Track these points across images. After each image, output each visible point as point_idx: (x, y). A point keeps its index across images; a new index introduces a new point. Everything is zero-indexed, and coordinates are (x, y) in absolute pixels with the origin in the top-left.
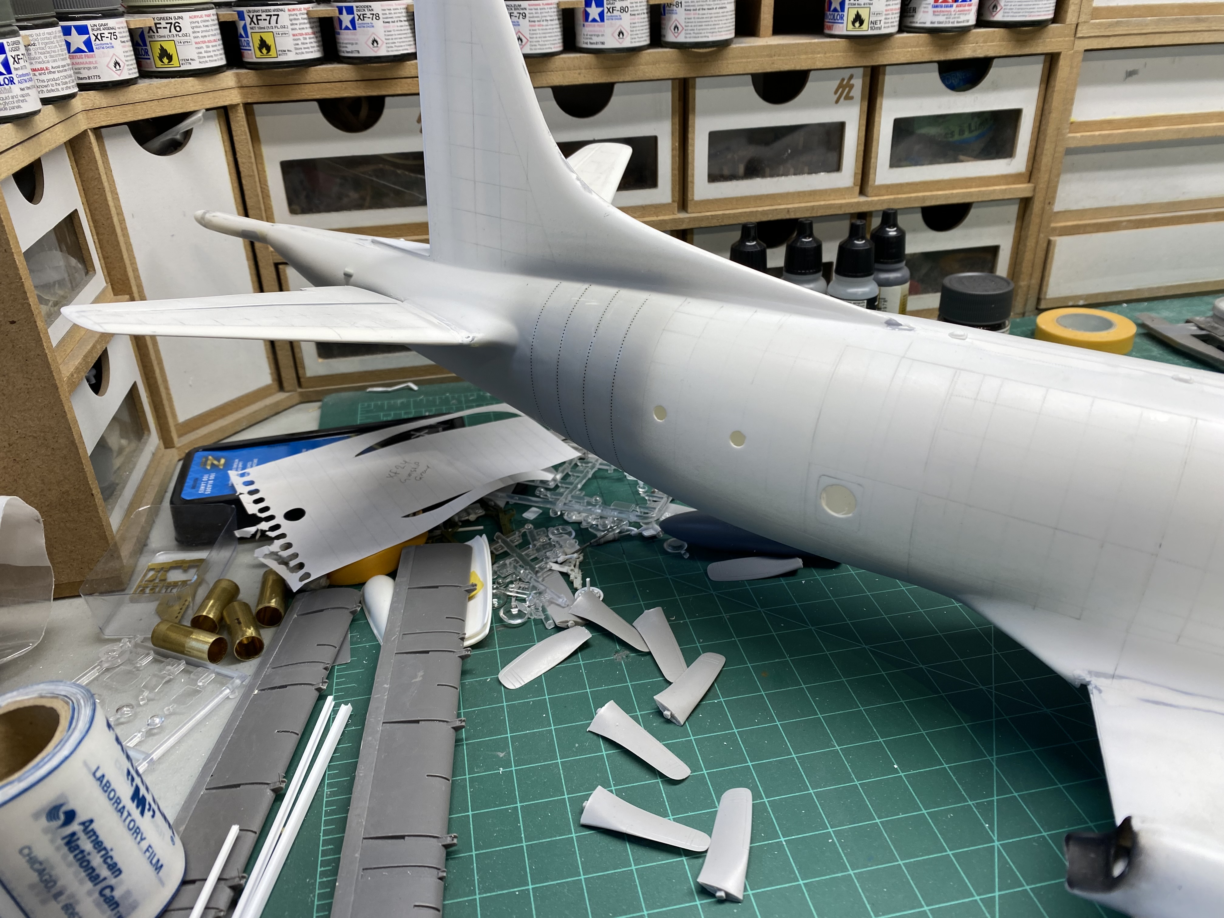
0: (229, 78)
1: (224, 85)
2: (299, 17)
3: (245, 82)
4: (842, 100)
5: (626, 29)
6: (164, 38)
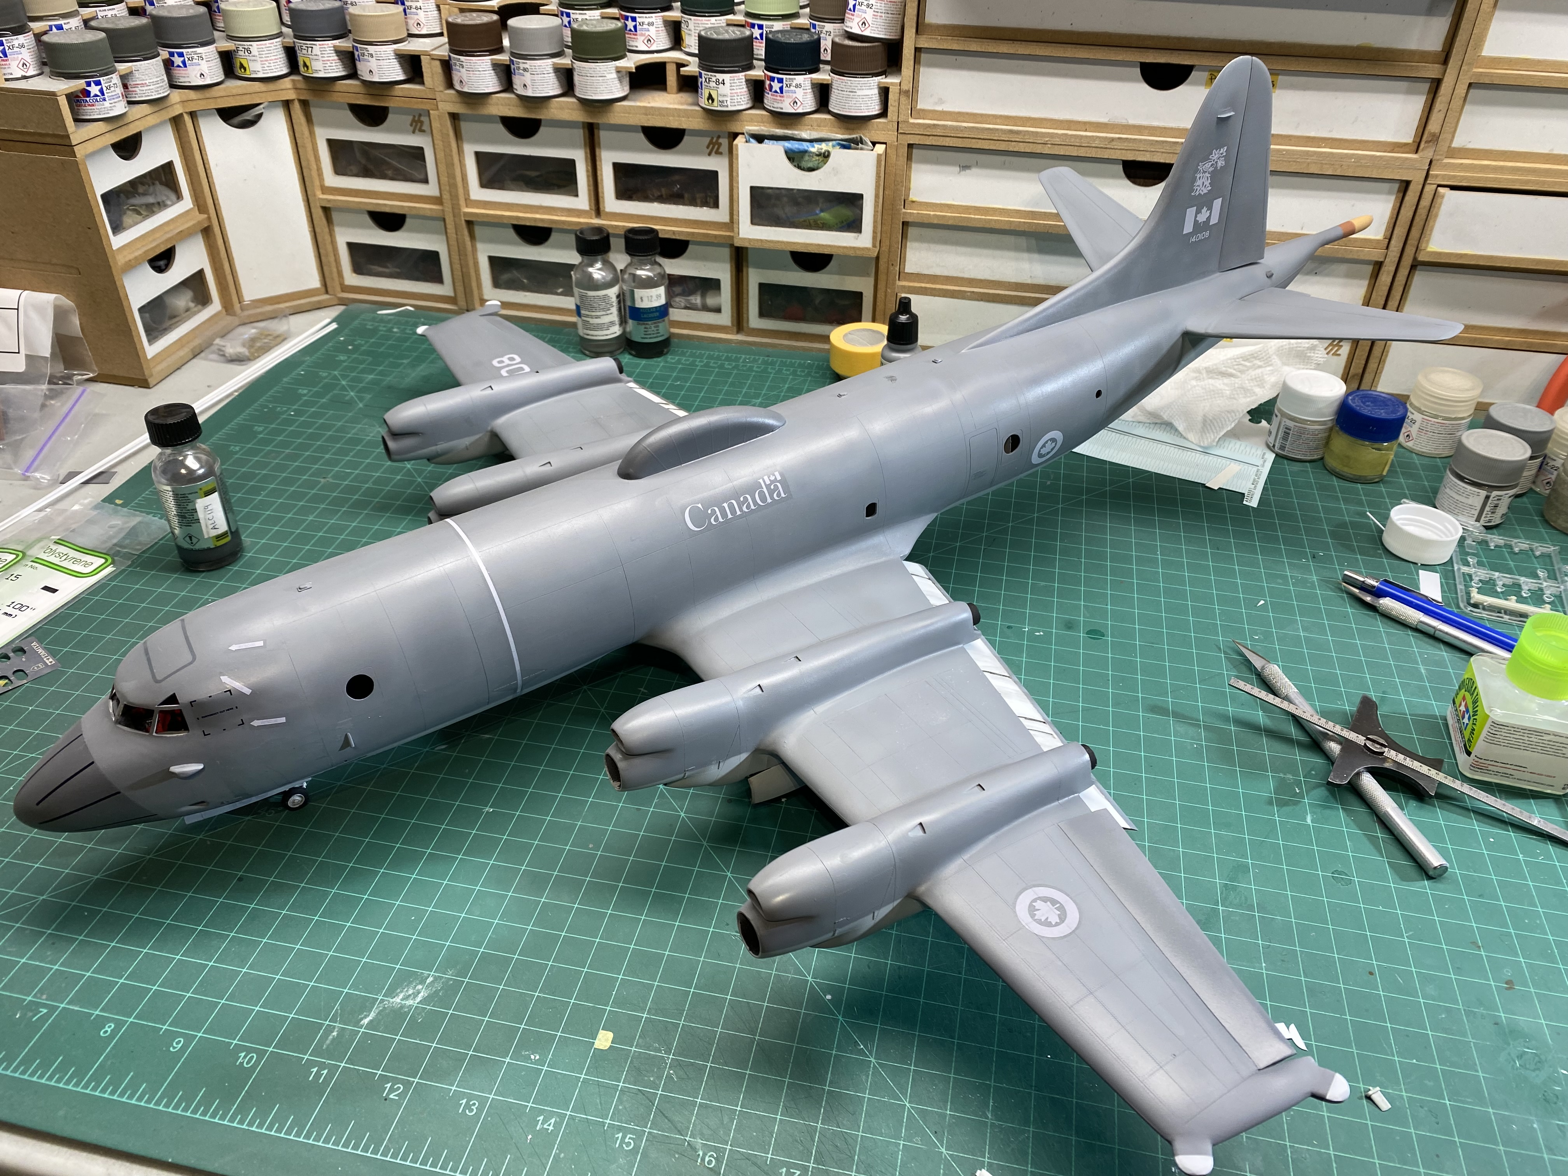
0: (287, 83)
1: (283, 87)
2: (327, 49)
3: (299, 86)
4: (713, 153)
5: (528, 83)
6: (242, 57)
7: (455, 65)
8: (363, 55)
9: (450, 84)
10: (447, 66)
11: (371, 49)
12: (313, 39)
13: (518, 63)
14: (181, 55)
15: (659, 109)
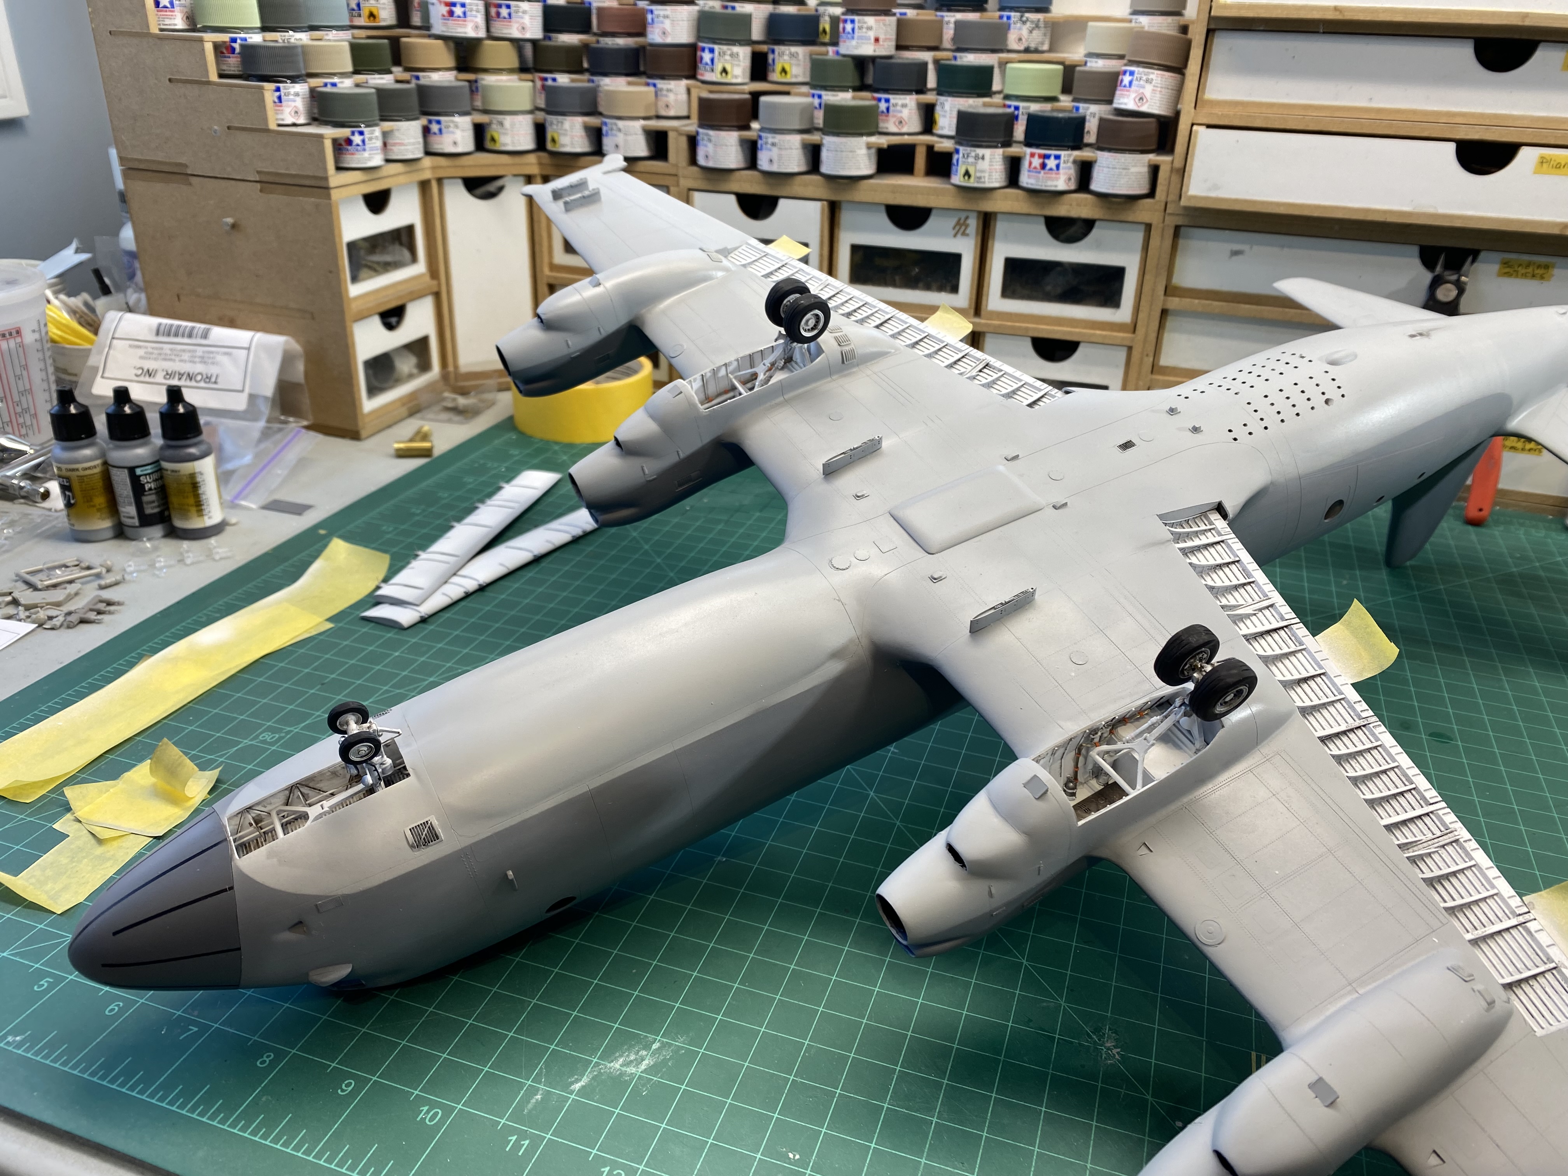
1: (528, 162)
2: (577, 125)
3: (543, 161)
4: (959, 235)
5: (775, 158)
6: (494, 131)
7: (703, 139)
8: (612, 129)
9: (693, 160)
10: (693, 142)
11: (621, 124)
12: (563, 114)
13: (767, 138)
14: (439, 122)
15: (909, 187)
